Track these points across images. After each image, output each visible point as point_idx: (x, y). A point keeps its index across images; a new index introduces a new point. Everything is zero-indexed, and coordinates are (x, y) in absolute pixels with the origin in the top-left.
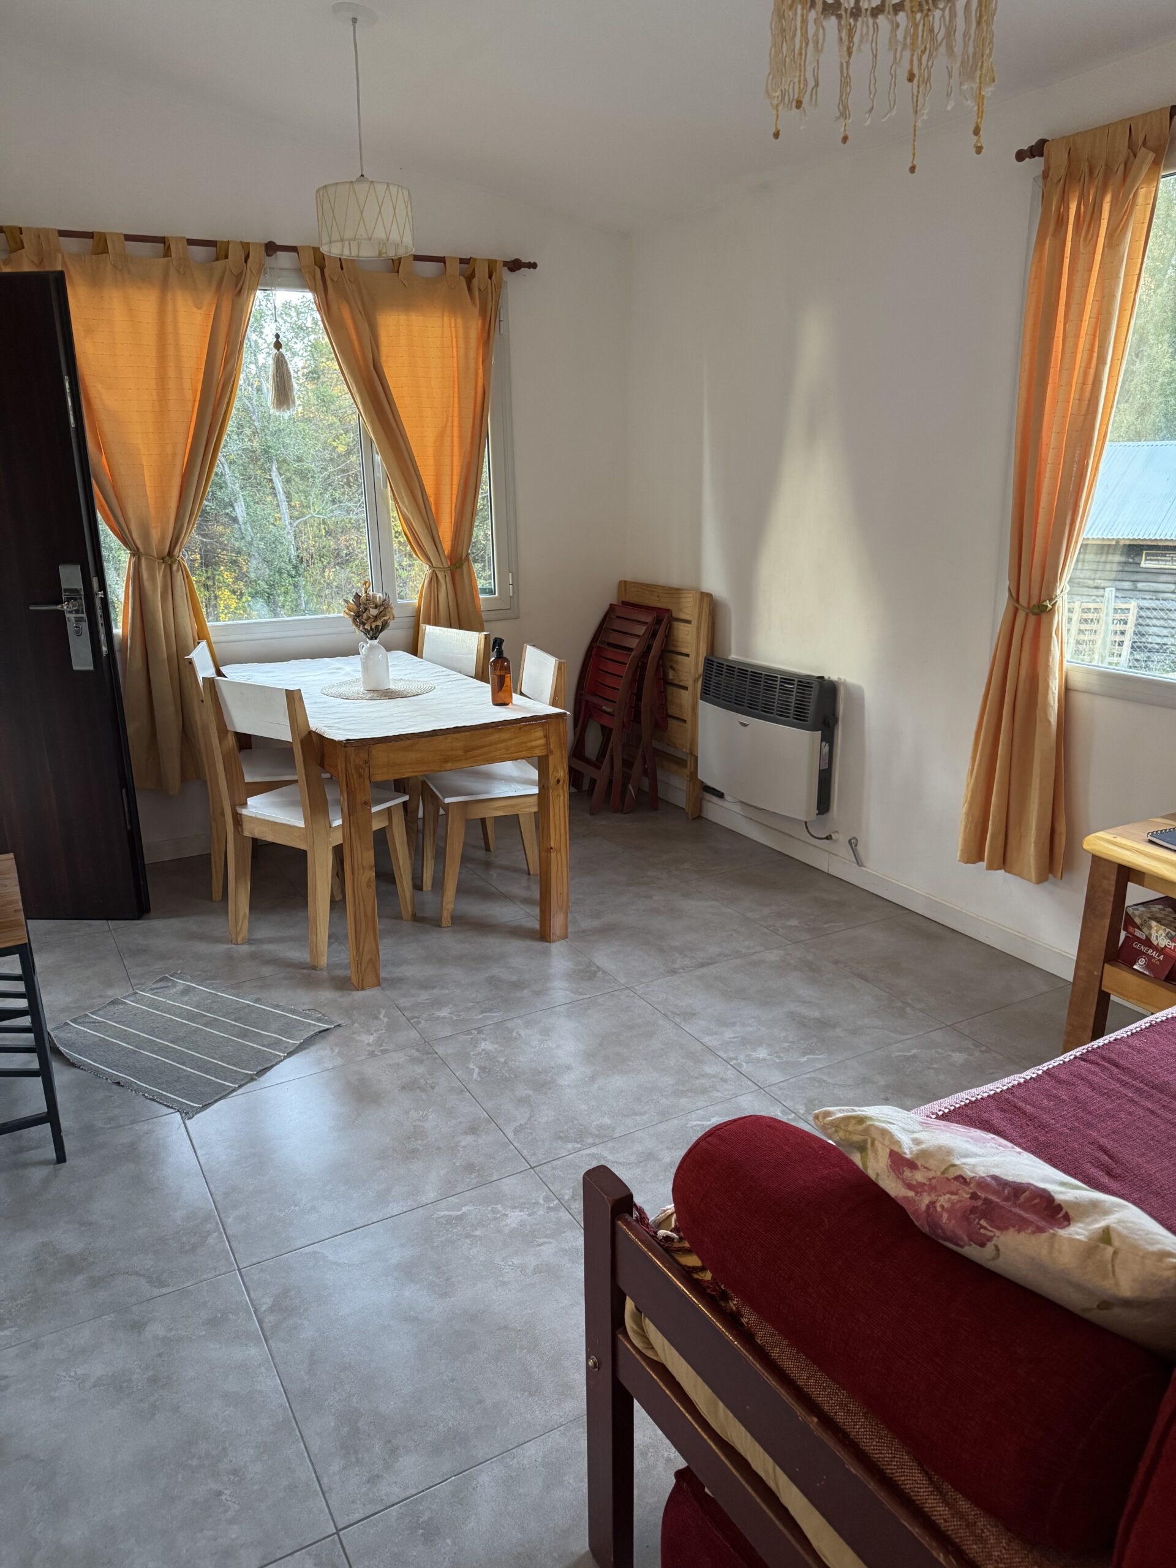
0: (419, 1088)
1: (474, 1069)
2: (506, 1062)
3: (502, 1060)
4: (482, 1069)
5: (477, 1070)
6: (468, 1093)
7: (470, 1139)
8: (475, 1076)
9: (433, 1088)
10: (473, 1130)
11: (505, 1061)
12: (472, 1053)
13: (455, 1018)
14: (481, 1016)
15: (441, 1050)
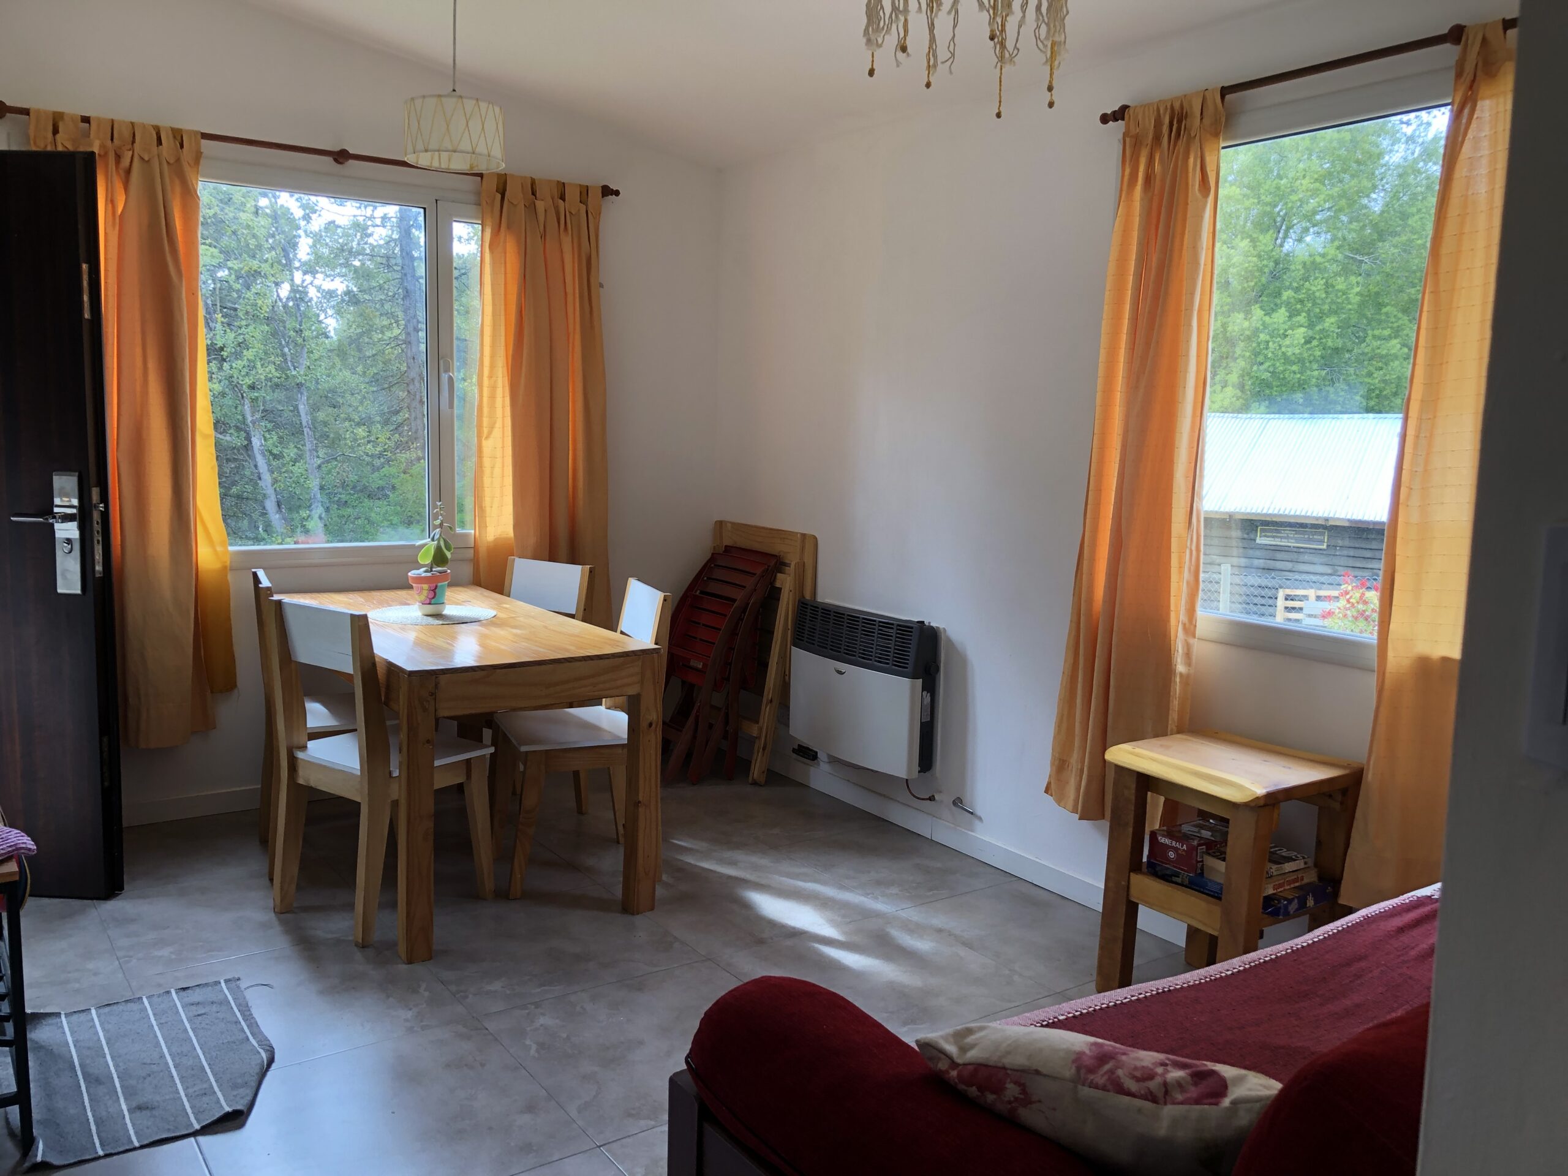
0: (466, 1065)
1: (531, 1045)
2: (568, 1038)
3: (564, 1035)
4: (541, 1046)
5: (534, 1047)
6: (524, 1071)
7: (527, 1118)
8: (533, 1052)
9: (483, 1065)
10: (530, 1108)
11: (567, 1036)
12: (529, 1029)
13: (508, 992)
14: (539, 990)
15: (492, 1026)
